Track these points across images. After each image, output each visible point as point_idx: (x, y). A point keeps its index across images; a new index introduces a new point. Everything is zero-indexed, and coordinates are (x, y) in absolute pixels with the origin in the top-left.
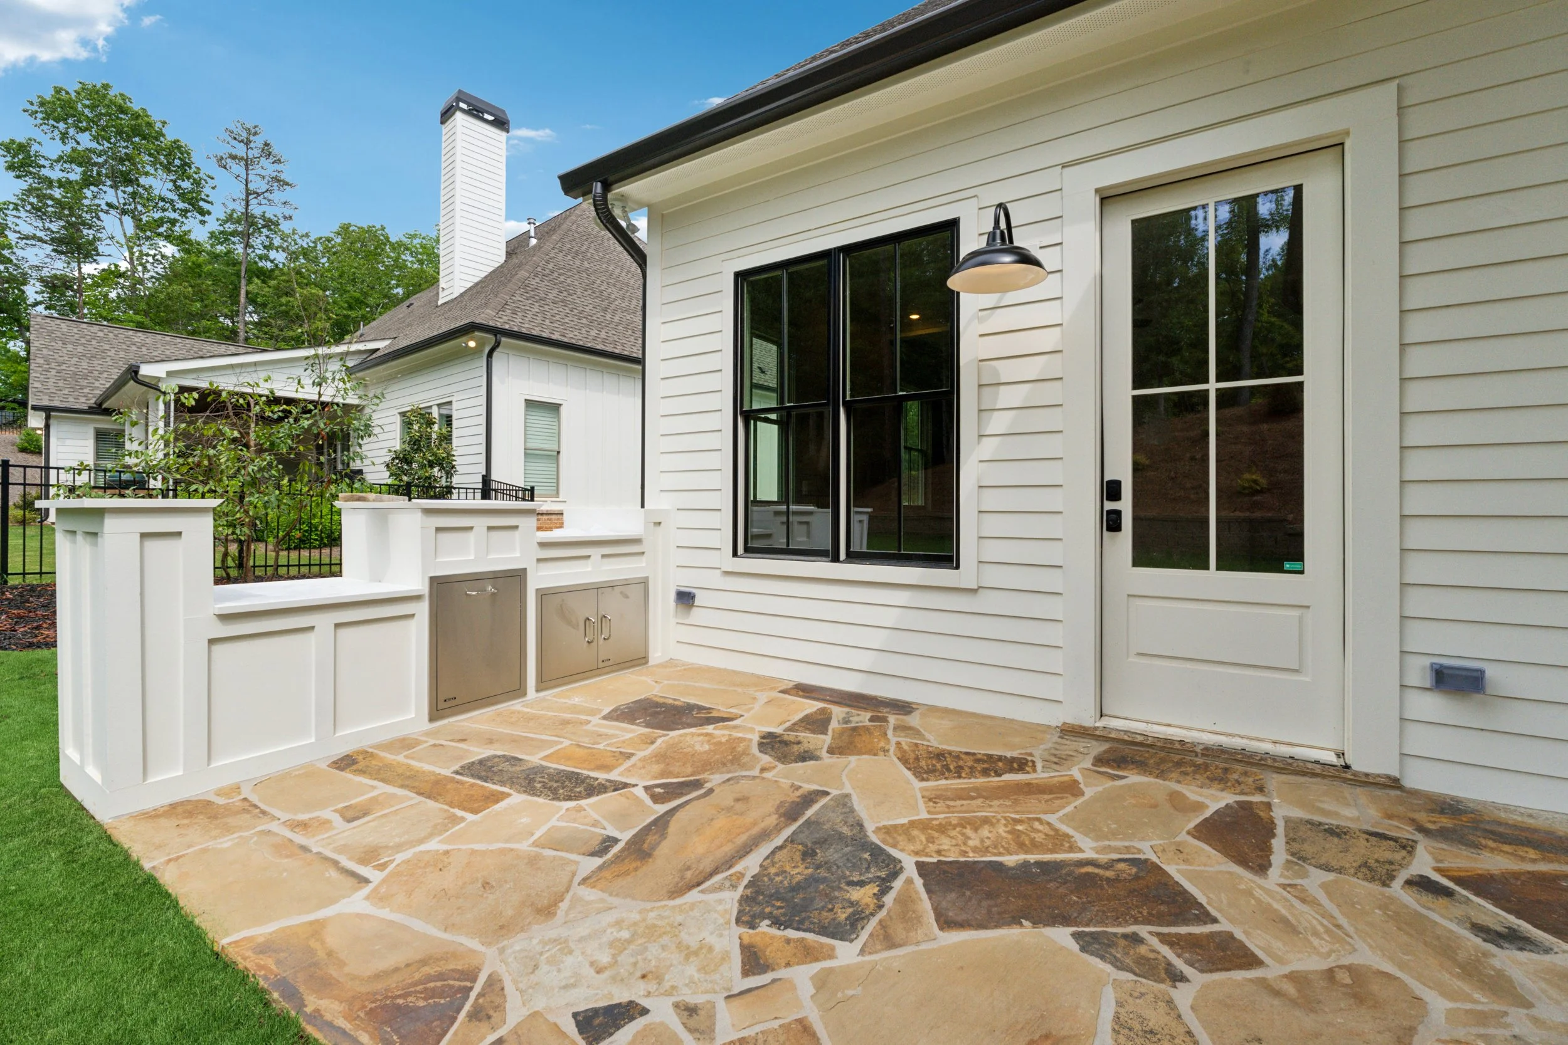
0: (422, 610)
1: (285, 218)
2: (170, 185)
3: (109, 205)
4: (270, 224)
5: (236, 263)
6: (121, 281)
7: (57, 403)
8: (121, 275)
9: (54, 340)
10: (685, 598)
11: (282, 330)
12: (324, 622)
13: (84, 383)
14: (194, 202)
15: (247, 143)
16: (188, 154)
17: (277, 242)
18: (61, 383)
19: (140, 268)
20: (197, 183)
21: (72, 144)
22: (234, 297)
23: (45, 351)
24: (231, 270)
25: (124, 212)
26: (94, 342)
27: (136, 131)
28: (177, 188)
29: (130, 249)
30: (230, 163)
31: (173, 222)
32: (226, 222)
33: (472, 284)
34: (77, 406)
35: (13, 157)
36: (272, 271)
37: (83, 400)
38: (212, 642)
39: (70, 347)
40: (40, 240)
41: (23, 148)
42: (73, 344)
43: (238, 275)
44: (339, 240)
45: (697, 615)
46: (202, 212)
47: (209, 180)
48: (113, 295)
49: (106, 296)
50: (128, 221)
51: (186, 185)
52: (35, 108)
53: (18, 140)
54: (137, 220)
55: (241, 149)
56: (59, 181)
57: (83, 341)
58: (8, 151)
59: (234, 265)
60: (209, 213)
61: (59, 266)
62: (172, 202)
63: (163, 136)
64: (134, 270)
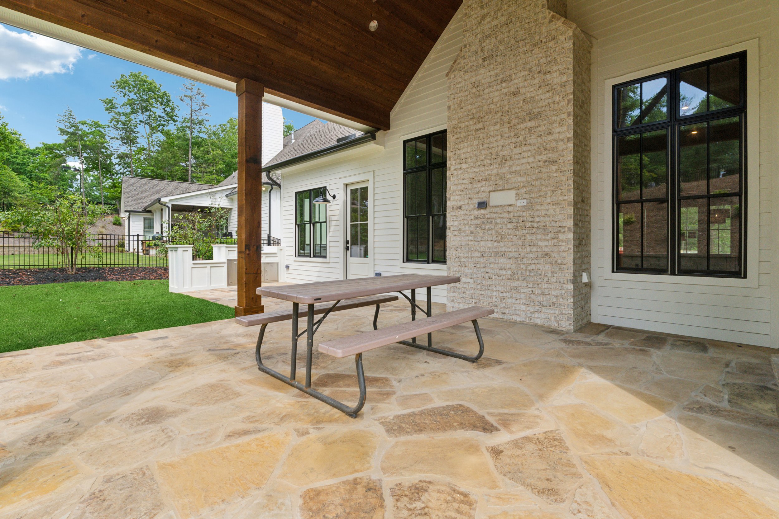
0: (226, 265)
1: (206, 121)
2: (163, 111)
3: (141, 121)
4: (200, 123)
5: (188, 140)
6: (145, 152)
7: (132, 209)
8: (144, 150)
9: (130, 186)
10: (287, 267)
11: (205, 169)
12: (209, 266)
13: (140, 201)
14: (171, 117)
15: (191, 89)
16: (169, 96)
17: (203, 129)
18: (133, 202)
19: (152, 147)
20: (172, 109)
21: (127, 97)
22: (187, 153)
23: (128, 190)
24: (185, 143)
25: (146, 123)
26: (142, 185)
27: (150, 90)
28: (165, 111)
29: (148, 138)
30: (185, 98)
31: (163, 125)
32: (183, 123)
33: (270, 160)
34: (138, 210)
35: (107, 105)
36: (201, 142)
37: (140, 207)
38: (192, 268)
39: (135, 188)
40: (117, 139)
41: (110, 101)
42: (136, 186)
43: (188, 145)
44: (228, 125)
45: (290, 271)
46: (175, 121)
47: (177, 107)
48: (142, 158)
49: (139, 159)
50: (147, 126)
51: (168, 110)
52: (115, 85)
53: (109, 99)
54: (150, 126)
55: (188, 93)
56: (123, 113)
57: (139, 185)
58: (105, 103)
59: (186, 141)
60: (177, 121)
61: (124, 149)
62: (163, 118)
63: (160, 90)
64: (149, 147)
